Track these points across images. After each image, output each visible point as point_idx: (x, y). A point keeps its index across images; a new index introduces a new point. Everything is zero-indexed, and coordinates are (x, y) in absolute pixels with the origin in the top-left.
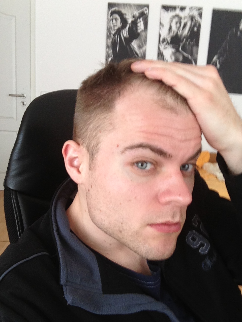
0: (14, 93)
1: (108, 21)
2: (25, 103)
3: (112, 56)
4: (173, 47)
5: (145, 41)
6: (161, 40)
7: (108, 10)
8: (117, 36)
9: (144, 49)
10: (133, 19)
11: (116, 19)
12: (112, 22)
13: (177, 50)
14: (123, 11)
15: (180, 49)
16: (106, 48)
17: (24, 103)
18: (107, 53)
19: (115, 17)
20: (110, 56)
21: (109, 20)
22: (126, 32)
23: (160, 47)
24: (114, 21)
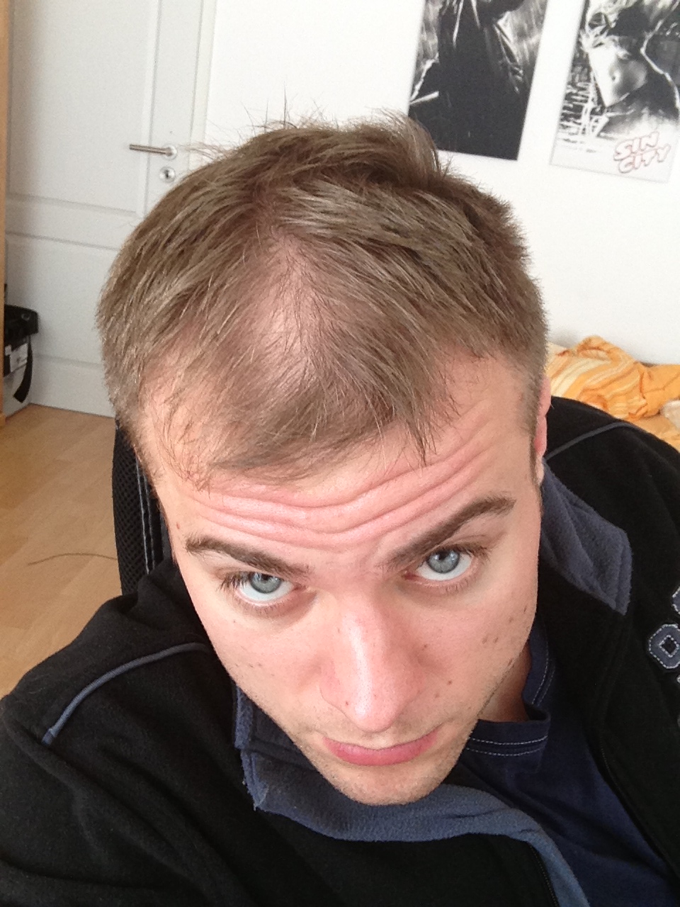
0: (144, 142)
2: (172, 174)
3: (437, 55)
4: (621, 44)
5: (540, 18)
6: (589, 17)
9: (533, 41)
13: (634, 55)
15: (643, 51)
16: (422, 32)
17: (169, 174)
18: (423, 44)
20: (432, 55)
23: (584, 41)
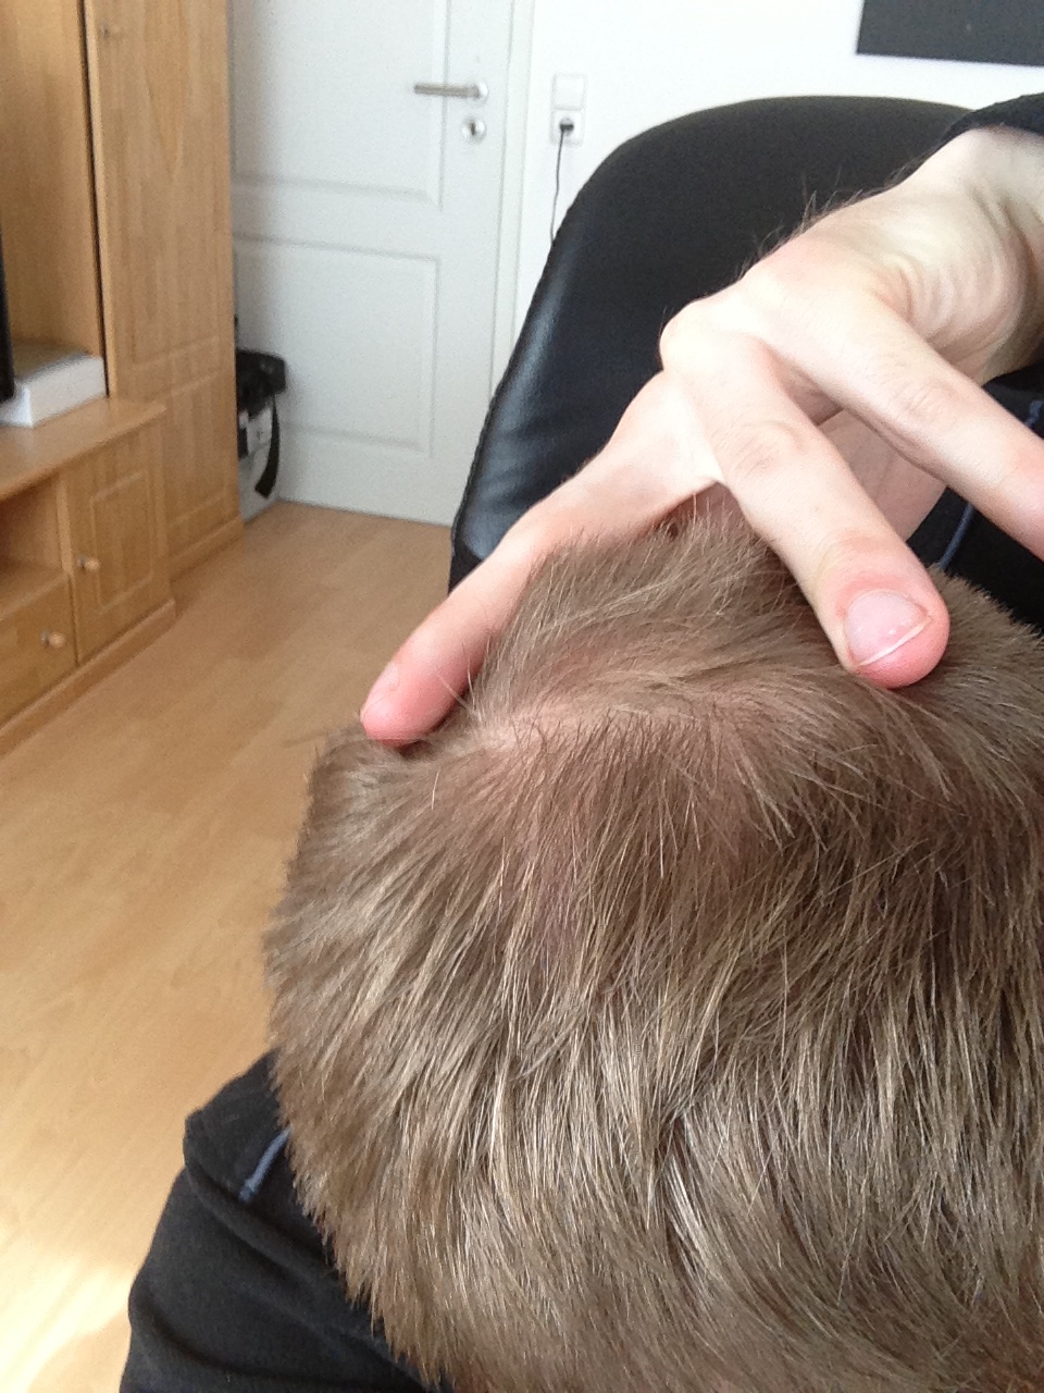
0: (437, 79)
2: (480, 127)
17: (476, 129)
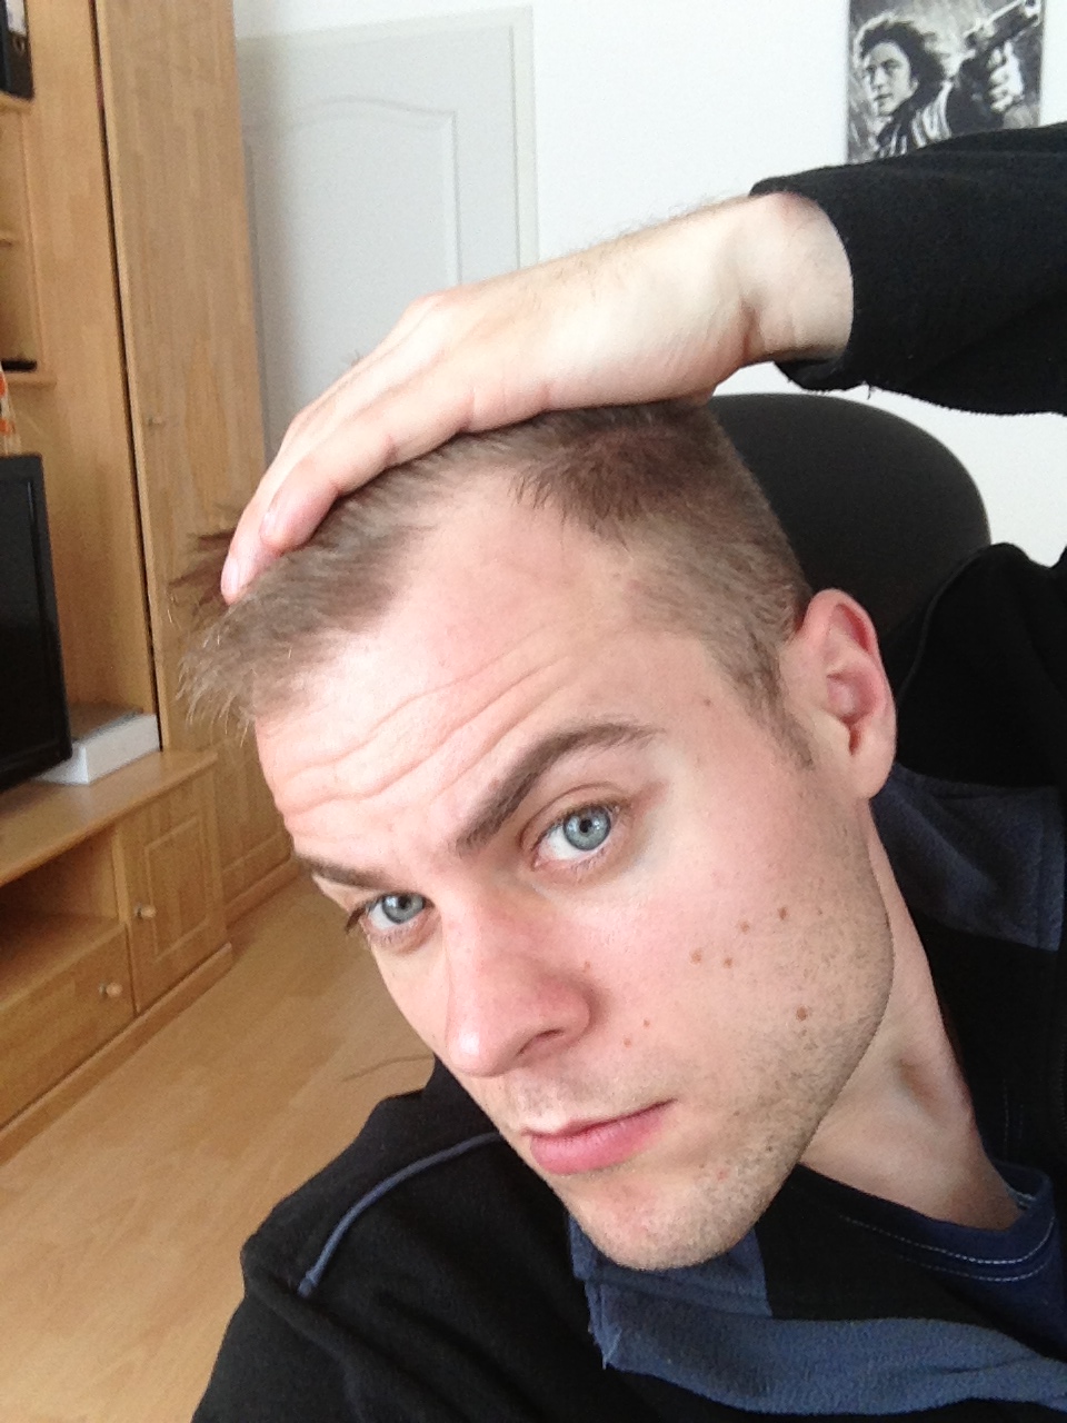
1: (853, 80)
7: (850, 30)
8: (894, 143)
10: (971, 54)
11: (888, 65)
12: (873, 78)
14: (922, 25)
19: (884, 59)
21: (855, 75)
22: (939, 118)
24: (881, 76)
